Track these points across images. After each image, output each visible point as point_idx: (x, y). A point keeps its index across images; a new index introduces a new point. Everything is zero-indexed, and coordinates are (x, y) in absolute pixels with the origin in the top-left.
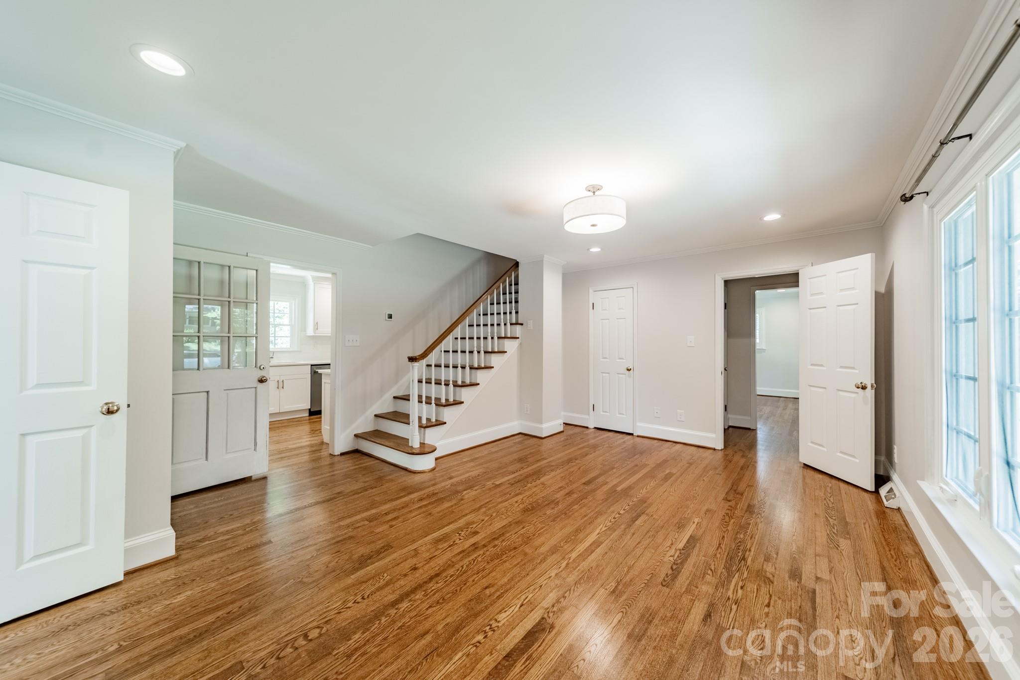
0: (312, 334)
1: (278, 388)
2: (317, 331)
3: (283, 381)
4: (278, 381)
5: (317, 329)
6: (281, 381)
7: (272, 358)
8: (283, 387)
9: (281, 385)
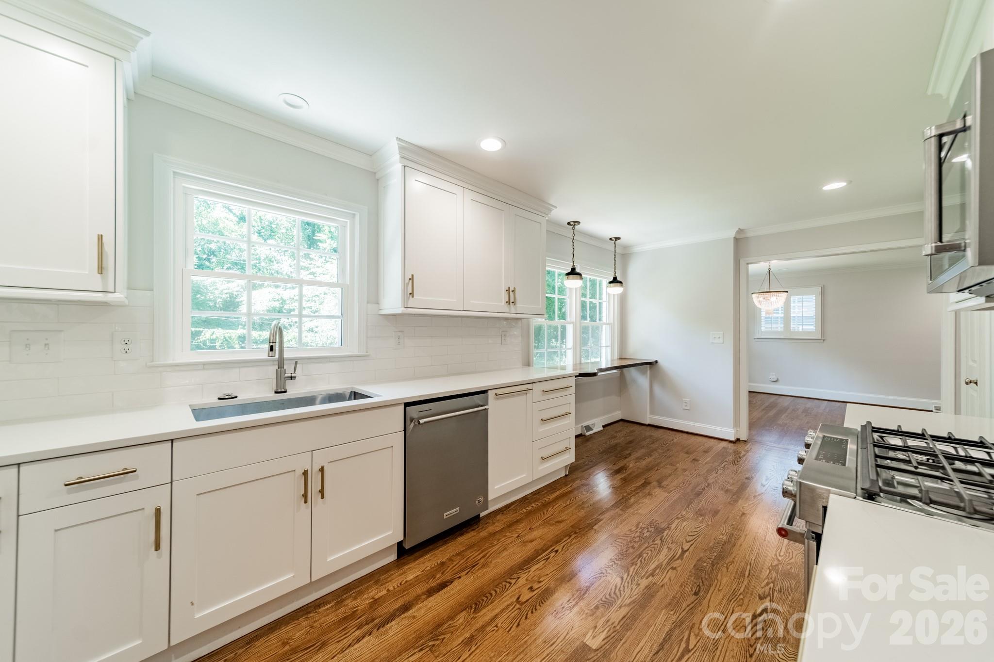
0: (400, 310)
1: (305, 496)
2: (412, 302)
3: (322, 470)
4: (305, 473)
5: (412, 294)
6: (316, 468)
7: (292, 378)
8: (322, 492)
9: (315, 485)
